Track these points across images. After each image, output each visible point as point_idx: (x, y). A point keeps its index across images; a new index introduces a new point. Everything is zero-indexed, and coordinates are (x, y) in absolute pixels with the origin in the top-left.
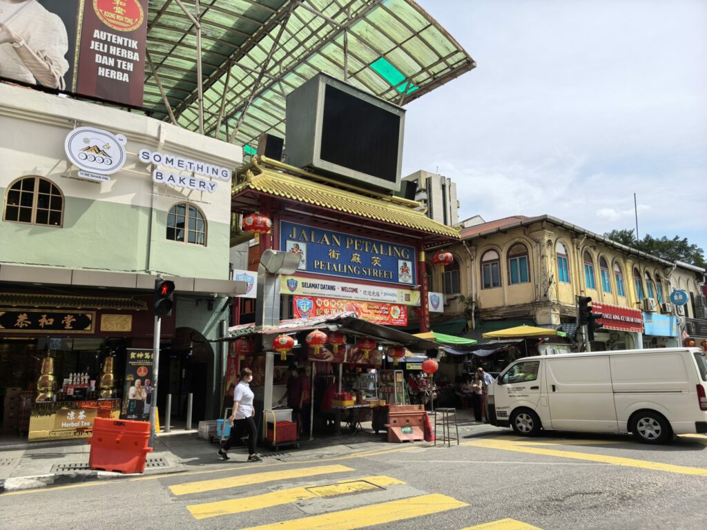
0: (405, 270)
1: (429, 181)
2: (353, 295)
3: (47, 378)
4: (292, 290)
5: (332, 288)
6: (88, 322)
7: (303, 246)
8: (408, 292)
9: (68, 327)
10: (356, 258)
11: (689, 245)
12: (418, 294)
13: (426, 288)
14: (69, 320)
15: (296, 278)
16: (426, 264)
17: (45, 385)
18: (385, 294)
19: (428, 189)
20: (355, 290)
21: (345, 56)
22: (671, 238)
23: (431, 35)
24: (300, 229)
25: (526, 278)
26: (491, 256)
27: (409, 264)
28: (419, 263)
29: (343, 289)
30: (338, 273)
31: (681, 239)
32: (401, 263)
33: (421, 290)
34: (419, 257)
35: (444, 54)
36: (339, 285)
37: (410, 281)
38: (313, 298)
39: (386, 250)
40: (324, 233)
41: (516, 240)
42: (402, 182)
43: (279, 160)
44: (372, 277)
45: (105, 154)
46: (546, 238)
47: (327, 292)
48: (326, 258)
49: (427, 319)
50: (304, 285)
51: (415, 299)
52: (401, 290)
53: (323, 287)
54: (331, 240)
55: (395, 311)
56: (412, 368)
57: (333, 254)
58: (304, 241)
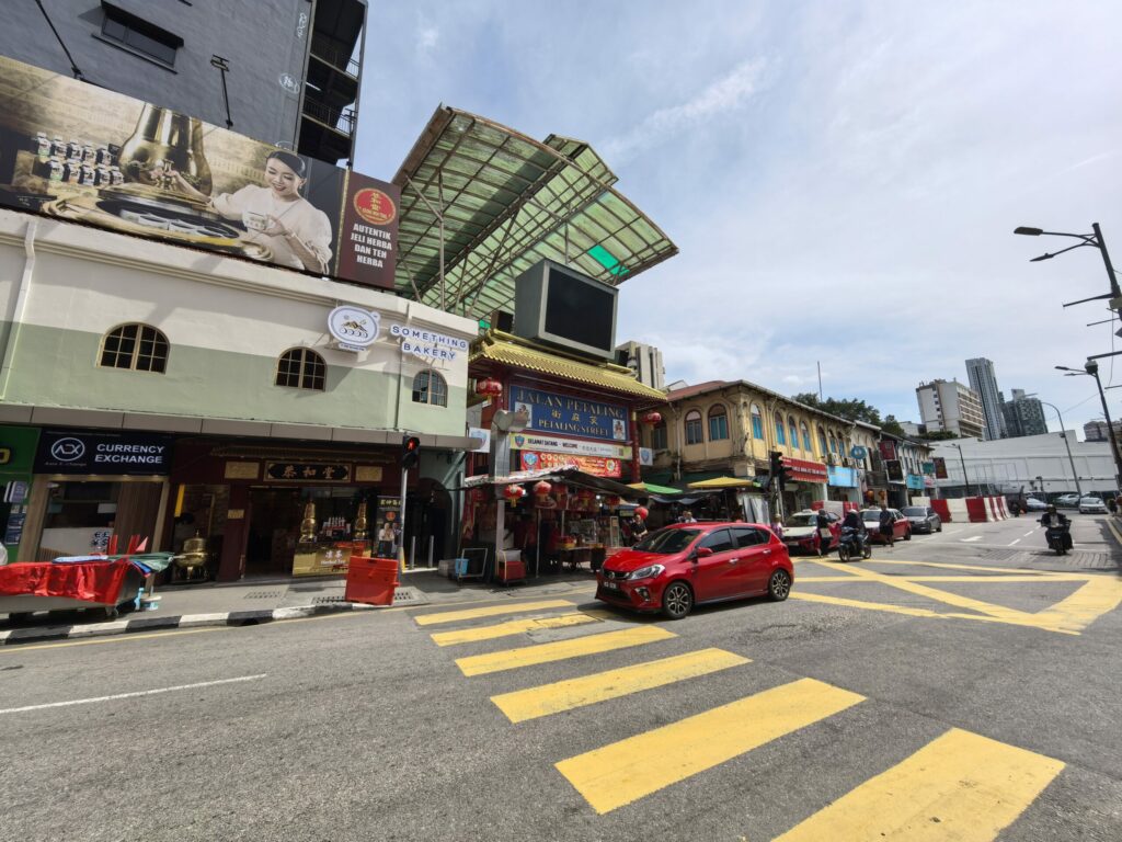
0: (619, 428)
1: (638, 351)
2: (574, 450)
3: (309, 521)
4: (520, 446)
5: (555, 444)
6: (345, 473)
7: (529, 407)
8: (621, 447)
9: (328, 477)
10: (576, 417)
11: (867, 406)
12: (630, 449)
13: (637, 444)
14: (329, 471)
15: (523, 435)
16: (637, 422)
17: (307, 527)
18: (602, 449)
19: (638, 358)
20: (575, 446)
21: (566, 245)
22: (850, 400)
23: (638, 226)
24: (527, 392)
25: (724, 435)
26: (694, 416)
27: (622, 423)
28: (631, 422)
29: (564, 445)
30: (560, 430)
31: (859, 401)
32: (615, 422)
33: (633, 446)
34: (631, 416)
35: (651, 242)
36: (560, 441)
37: (623, 438)
38: (538, 453)
39: (602, 411)
40: (546, 395)
41: (716, 402)
42: (616, 351)
43: (509, 332)
44: (590, 434)
45: (362, 328)
46: (742, 401)
47: (550, 448)
48: (550, 418)
49: (638, 471)
50: (530, 441)
51: (628, 454)
52: (615, 446)
53: (547, 443)
54: (554, 401)
55: (610, 464)
56: (625, 515)
57: (555, 414)
58: (530, 402)
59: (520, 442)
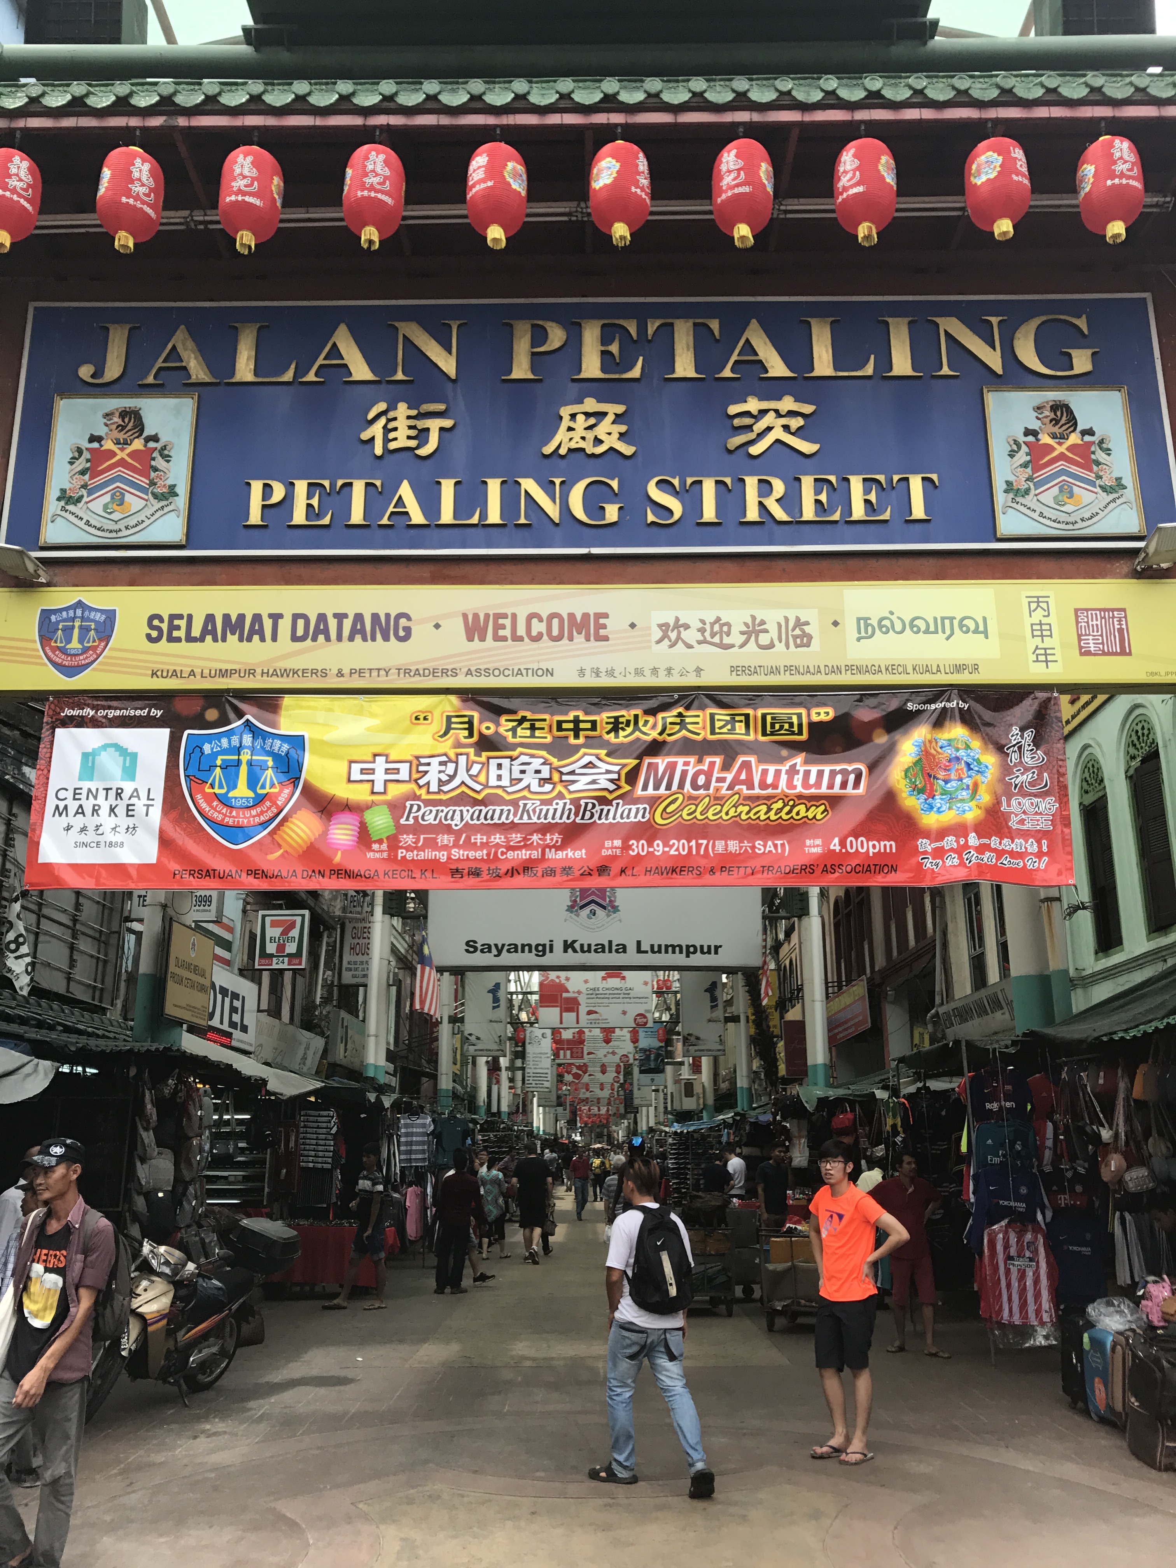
59: (75, 644)
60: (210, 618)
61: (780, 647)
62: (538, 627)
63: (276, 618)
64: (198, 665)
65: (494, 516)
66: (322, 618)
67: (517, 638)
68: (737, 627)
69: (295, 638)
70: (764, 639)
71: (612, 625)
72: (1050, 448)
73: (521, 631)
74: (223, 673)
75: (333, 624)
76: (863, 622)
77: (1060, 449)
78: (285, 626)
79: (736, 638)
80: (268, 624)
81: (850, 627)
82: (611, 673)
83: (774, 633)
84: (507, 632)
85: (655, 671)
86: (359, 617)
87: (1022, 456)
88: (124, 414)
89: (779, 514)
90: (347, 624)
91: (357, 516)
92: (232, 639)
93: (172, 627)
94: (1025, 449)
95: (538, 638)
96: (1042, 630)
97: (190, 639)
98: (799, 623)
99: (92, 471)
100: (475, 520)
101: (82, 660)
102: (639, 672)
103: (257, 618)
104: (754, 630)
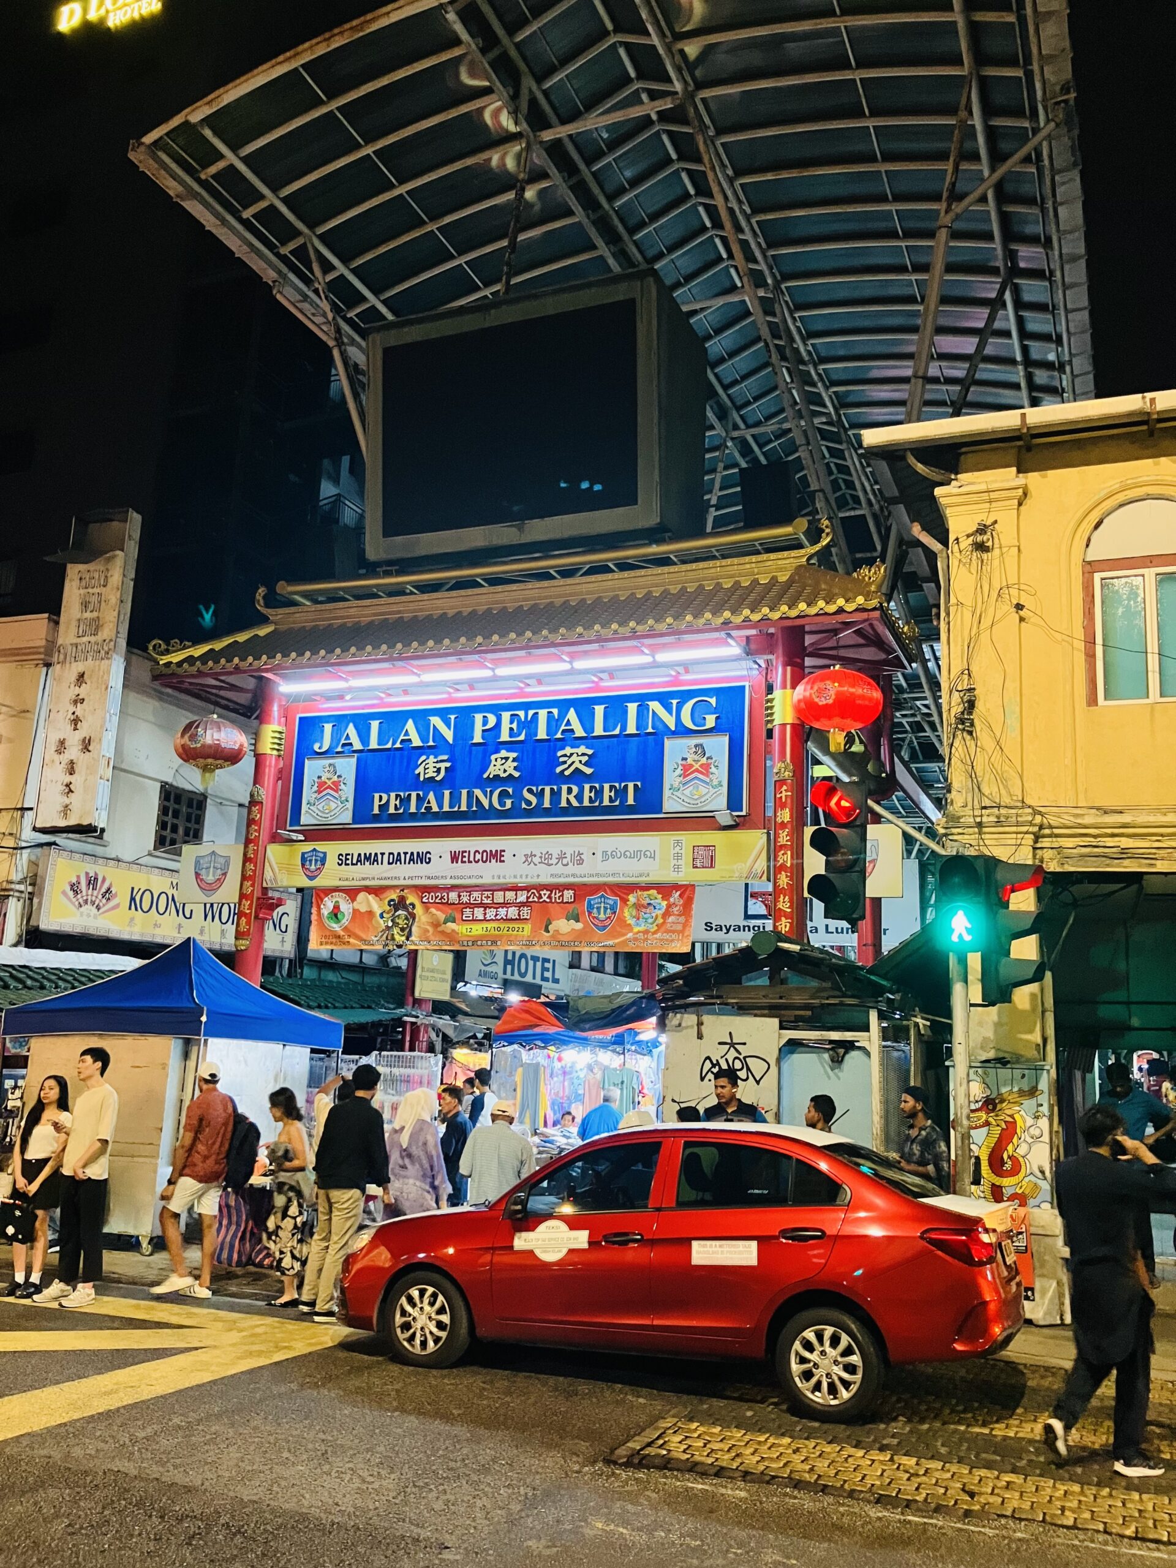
59: (313, 867)
60: (359, 855)
61: (571, 864)
62: (478, 856)
63: (383, 854)
64: (356, 876)
65: (464, 808)
66: (399, 854)
67: (470, 862)
68: (555, 856)
69: (389, 863)
70: (565, 861)
71: (507, 856)
72: (691, 766)
73: (472, 859)
74: (363, 879)
75: (403, 856)
76: (605, 852)
77: (697, 766)
78: (386, 857)
79: (554, 861)
80: (380, 856)
81: (599, 855)
82: (504, 877)
83: (569, 859)
84: (466, 859)
85: (521, 876)
86: (412, 854)
87: (679, 771)
88: (330, 765)
89: (575, 803)
90: (408, 856)
91: (413, 809)
92: (367, 863)
93: (347, 859)
94: (680, 767)
95: (477, 862)
96: (678, 856)
97: (353, 864)
98: (580, 854)
99: (319, 792)
100: (456, 809)
101: (316, 873)
102: (515, 877)
103: (376, 854)
104: (561, 857)
